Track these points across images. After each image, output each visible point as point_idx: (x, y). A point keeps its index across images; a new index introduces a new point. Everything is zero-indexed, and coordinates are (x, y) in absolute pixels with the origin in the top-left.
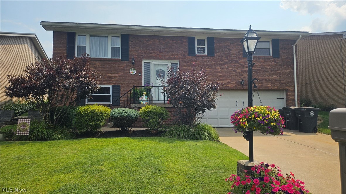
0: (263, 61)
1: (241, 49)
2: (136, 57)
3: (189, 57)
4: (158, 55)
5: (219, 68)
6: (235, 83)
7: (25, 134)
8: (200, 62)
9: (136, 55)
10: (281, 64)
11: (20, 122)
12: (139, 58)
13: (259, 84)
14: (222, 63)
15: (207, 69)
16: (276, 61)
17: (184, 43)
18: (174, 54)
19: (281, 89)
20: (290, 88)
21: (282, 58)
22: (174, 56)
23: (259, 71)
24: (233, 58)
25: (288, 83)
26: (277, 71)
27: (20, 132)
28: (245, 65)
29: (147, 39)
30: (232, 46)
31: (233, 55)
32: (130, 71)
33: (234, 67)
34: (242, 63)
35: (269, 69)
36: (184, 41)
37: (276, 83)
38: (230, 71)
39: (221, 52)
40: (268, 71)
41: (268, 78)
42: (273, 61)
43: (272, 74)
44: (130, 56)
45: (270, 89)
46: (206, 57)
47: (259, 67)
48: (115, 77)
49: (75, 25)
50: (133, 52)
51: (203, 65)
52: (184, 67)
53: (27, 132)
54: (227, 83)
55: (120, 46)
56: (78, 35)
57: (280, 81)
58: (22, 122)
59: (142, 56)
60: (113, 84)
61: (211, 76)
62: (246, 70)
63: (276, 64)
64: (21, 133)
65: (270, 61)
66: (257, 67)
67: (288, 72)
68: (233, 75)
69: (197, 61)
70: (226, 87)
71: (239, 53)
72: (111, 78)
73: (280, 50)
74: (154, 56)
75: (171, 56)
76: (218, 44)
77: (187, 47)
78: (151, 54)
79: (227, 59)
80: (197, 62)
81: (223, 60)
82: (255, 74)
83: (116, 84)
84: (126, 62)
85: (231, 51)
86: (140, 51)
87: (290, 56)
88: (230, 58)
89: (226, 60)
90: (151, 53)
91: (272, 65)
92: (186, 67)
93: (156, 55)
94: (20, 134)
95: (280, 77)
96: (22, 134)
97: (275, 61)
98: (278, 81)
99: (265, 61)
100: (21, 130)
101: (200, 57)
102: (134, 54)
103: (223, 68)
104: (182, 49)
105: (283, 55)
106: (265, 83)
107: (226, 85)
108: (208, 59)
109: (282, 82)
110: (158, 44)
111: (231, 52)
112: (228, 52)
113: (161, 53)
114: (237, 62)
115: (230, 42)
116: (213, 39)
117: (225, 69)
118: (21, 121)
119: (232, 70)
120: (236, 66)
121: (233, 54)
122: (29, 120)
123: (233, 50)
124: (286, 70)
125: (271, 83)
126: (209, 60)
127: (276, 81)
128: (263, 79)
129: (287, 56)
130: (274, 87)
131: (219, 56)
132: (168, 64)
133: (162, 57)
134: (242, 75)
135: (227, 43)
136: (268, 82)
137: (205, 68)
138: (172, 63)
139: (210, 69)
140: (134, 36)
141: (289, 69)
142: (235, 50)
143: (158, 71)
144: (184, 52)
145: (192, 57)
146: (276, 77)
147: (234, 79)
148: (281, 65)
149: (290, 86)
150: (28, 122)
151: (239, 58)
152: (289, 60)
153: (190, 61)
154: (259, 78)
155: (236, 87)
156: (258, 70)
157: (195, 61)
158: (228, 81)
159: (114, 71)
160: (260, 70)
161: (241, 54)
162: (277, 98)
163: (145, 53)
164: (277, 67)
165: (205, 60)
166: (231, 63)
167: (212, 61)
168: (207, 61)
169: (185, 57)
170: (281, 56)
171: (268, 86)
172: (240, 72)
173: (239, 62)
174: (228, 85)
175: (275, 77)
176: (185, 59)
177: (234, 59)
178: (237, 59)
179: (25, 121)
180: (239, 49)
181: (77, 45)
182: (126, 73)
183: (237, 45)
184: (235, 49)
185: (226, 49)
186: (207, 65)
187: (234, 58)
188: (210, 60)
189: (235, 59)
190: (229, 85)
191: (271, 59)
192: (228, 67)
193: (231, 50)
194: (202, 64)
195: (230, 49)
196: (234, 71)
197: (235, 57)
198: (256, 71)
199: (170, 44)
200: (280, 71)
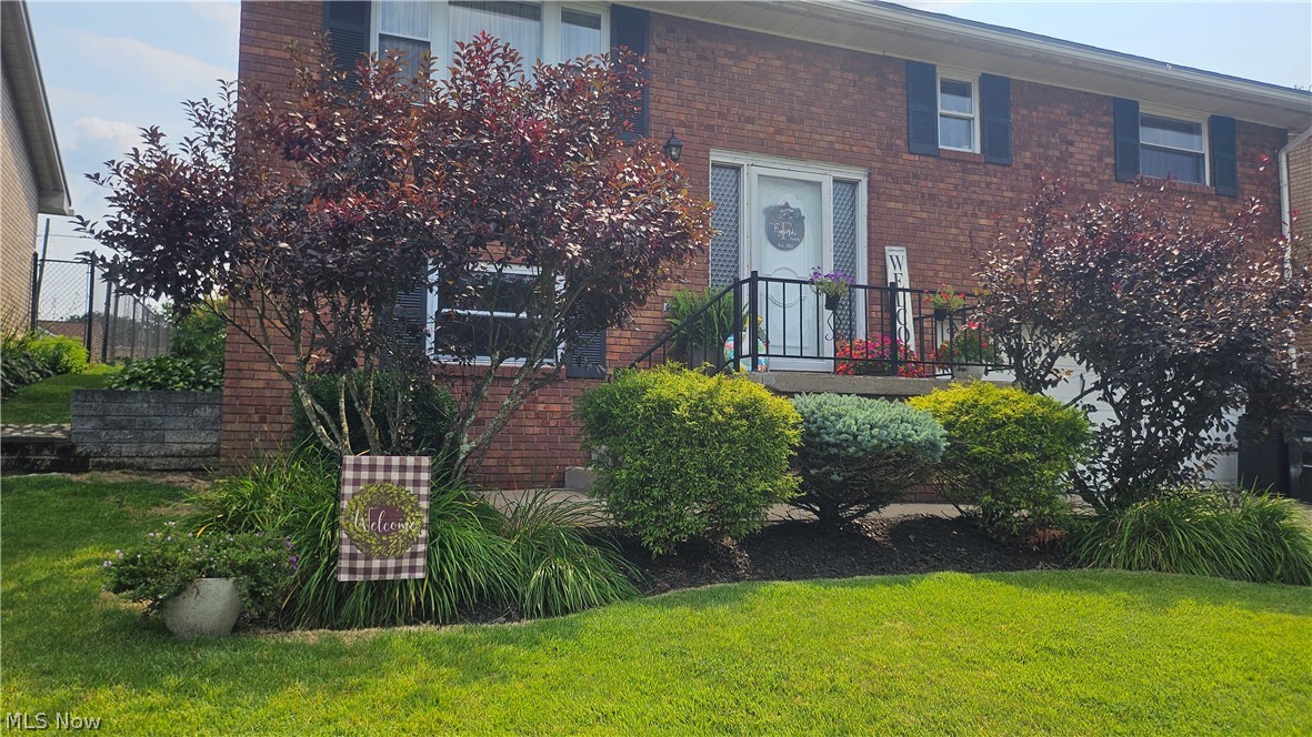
1: (1107, 143)
2: (684, 130)
3: (911, 157)
4: (779, 132)
7: (398, 570)
8: (956, 186)
9: (683, 124)
11: (356, 482)
12: (697, 140)
15: (983, 222)
16: (1228, 211)
17: (889, 89)
18: (848, 134)
21: (1246, 198)
22: (847, 148)
24: (1080, 179)
27: (368, 558)
29: (731, 48)
30: (1074, 126)
31: (1080, 168)
36: (891, 77)
39: (1035, 149)
42: (1215, 209)
44: (652, 126)
46: (978, 163)
50: (666, 106)
51: (966, 201)
52: (892, 205)
53: (414, 555)
58: (372, 481)
59: (710, 128)
64: (376, 564)
65: (1206, 208)
69: (942, 181)
71: (1100, 159)
73: (1238, 163)
74: (762, 136)
75: (837, 146)
76: (1025, 112)
77: (902, 111)
78: (749, 126)
80: (941, 185)
81: (1043, 187)
85: (1072, 149)
86: (698, 105)
87: (1269, 196)
90: (750, 120)
92: (900, 206)
93: (771, 130)
94: (368, 571)
96: (383, 571)
97: (1223, 210)
100: (368, 546)
101: (956, 161)
102: (670, 115)
104: (882, 114)
105: (1249, 186)
108: (987, 174)
110: (781, 78)
111: (1072, 155)
112: (1061, 153)
113: (795, 126)
115: (1066, 107)
116: (1004, 84)
118: (365, 475)
121: (1081, 162)
122: (417, 469)
123: (1081, 145)
126: (988, 179)
129: (1258, 191)
131: (1027, 166)
132: (820, 183)
133: (797, 147)
135: (1059, 111)
137: (976, 215)
138: (836, 181)
140: (673, 23)
142: (1085, 145)
143: (773, 214)
144: (892, 130)
145: (922, 158)
150: (417, 483)
151: (1101, 182)
152: (1268, 211)
153: (915, 176)
157: (935, 179)
161: (1107, 165)
163: (721, 115)
165: (973, 178)
167: (999, 187)
168: (983, 185)
169: (896, 155)
170: (1242, 191)
176: (895, 167)
177: (1083, 184)
178: (1095, 188)
179: (395, 476)
180: (1099, 141)
181: (377, 28)
183: (1091, 124)
184: (1085, 139)
185: (1054, 136)
186: (982, 202)
187: (1085, 180)
188: (995, 180)
189: (1088, 187)
191: (1211, 198)
193: (1071, 143)
194: (965, 195)
195: (1069, 138)
197: (1087, 175)
199: (832, 86)
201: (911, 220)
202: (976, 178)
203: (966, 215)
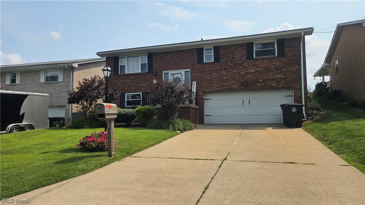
0: (267, 61)
1: (245, 53)
2: (158, 69)
3: (198, 65)
4: (174, 66)
5: (224, 72)
6: (239, 84)
7: (69, 125)
8: (208, 68)
9: (158, 68)
10: (286, 62)
12: (161, 70)
13: (263, 84)
14: (227, 67)
15: (214, 74)
16: (281, 60)
17: (194, 54)
18: (186, 64)
19: (286, 86)
20: (296, 86)
21: (288, 56)
22: (186, 66)
23: (263, 72)
24: (237, 62)
25: (294, 81)
26: (282, 70)
28: (249, 67)
29: (165, 55)
30: (236, 51)
32: (154, 81)
33: (238, 70)
34: (246, 66)
35: (274, 68)
36: (194, 52)
37: (281, 82)
38: (234, 74)
39: (226, 58)
40: (272, 71)
41: (273, 77)
42: (278, 60)
43: (277, 73)
44: (153, 70)
45: (275, 87)
46: (213, 63)
47: (263, 68)
48: (143, 86)
49: (115, 52)
50: (155, 66)
51: (210, 71)
52: (194, 74)
53: (70, 123)
54: (232, 84)
55: (147, 63)
56: (121, 58)
57: (286, 79)
58: (68, 118)
59: (163, 68)
60: (142, 92)
61: (217, 80)
62: (249, 71)
63: (281, 63)
65: (274, 61)
66: (261, 68)
67: (294, 69)
68: (237, 77)
69: (205, 68)
70: (230, 88)
71: (243, 56)
72: (140, 87)
73: (286, 49)
75: (184, 66)
76: (224, 51)
77: (196, 57)
79: (232, 63)
81: (228, 65)
82: (259, 74)
83: (144, 91)
84: (151, 74)
85: (235, 56)
86: (160, 65)
87: (297, 54)
88: (234, 62)
89: (230, 64)
90: (169, 65)
91: (277, 64)
92: (196, 74)
93: (172, 66)
95: (285, 75)
98: (283, 79)
99: (269, 61)
101: (207, 64)
103: (228, 72)
104: (192, 59)
105: (289, 53)
106: (269, 82)
107: (230, 87)
108: (215, 65)
109: (287, 80)
110: (174, 57)
111: (235, 57)
113: (176, 65)
114: (241, 65)
115: (234, 48)
116: (219, 47)
117: (230, 73)
119: (236, 72)
120: (240, 68)
121: (237, 58)
123: (238, 55)
124: (292, 68)
125: (275, 82)
126: (215, 66)
127: (281, 79)
128: (267, 79)
129: (293, 53)
130: (279, 85)
131: (224, 62)
132: (182, 73)
133: (177, 68)
134: (246, 77)
135: (232, 49)
136: (272, 81)
137: (212, 73)
138: (185, 72)
139: (216, 74)
140: (156, 54)
141: (295, 67)
144: (194, 61)
145: (201, 65)
146: (281, 75)
147: (238, 81)
148: (287, 64)
149: (297, 83)
150: (71, 118)
151: (243, 61)
152: (296, 58)
153: (199, 68)
154: (263, 78)
155: (240, 87)
156: (262, 70)
157: (203, 68)
158: (232, 83)
159: (143, 82)
160: (264, 70)
161: (244, 57)
162: (285, 96)
163: (164, 66)
164: (282, 66)
165: (211, 66)
166: (235, 66)
167: (217, 67)
169: (195, 65)
170: (287, 55)
171: (272, 85)
172: (244, 74)
173: (244, 65)
174: (232, 87)
175: (279, 75)
176: (195, 67)
177: (238, 62)
178: (241, 62)
181: (119, 65)
182: (151, 83)
183: (241, 49)
184: (239, 53)
185: (231, 54)
186: (213, 70)
188: (216, 66)
190: (234, 87)
191: (276, 58)
192: (232, 70)
193: (235, 55)
194: (210, 70)
195: (235, 54)
196: (238, 73)
197: (239, 60)
198: (260, 72)
199: (183, 56)
200: (285, 70)
201: (198, 76)
202: (212, 66)
203: (210, 73)
